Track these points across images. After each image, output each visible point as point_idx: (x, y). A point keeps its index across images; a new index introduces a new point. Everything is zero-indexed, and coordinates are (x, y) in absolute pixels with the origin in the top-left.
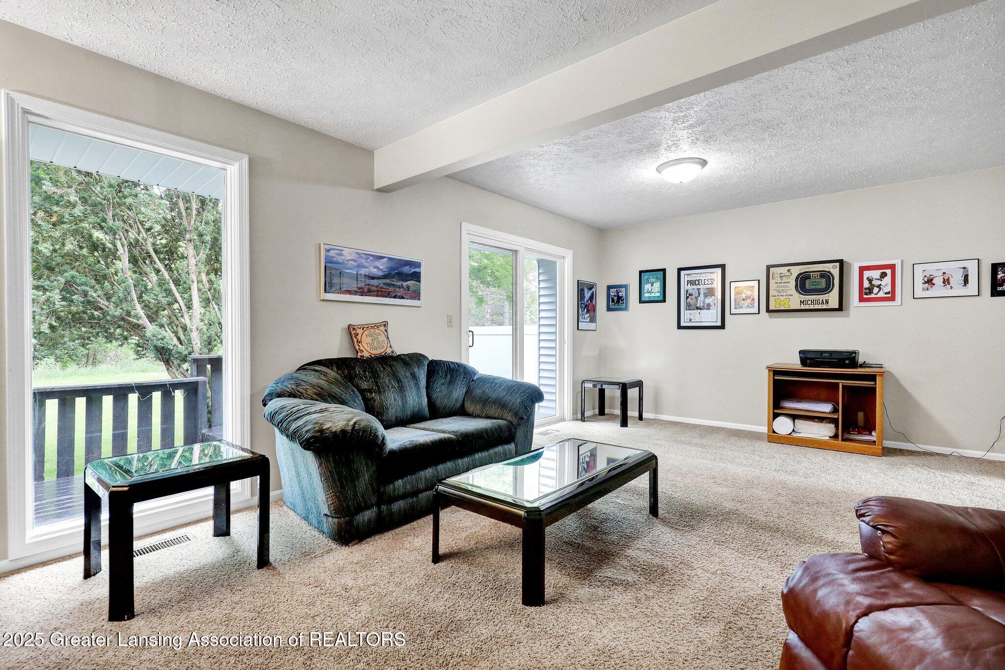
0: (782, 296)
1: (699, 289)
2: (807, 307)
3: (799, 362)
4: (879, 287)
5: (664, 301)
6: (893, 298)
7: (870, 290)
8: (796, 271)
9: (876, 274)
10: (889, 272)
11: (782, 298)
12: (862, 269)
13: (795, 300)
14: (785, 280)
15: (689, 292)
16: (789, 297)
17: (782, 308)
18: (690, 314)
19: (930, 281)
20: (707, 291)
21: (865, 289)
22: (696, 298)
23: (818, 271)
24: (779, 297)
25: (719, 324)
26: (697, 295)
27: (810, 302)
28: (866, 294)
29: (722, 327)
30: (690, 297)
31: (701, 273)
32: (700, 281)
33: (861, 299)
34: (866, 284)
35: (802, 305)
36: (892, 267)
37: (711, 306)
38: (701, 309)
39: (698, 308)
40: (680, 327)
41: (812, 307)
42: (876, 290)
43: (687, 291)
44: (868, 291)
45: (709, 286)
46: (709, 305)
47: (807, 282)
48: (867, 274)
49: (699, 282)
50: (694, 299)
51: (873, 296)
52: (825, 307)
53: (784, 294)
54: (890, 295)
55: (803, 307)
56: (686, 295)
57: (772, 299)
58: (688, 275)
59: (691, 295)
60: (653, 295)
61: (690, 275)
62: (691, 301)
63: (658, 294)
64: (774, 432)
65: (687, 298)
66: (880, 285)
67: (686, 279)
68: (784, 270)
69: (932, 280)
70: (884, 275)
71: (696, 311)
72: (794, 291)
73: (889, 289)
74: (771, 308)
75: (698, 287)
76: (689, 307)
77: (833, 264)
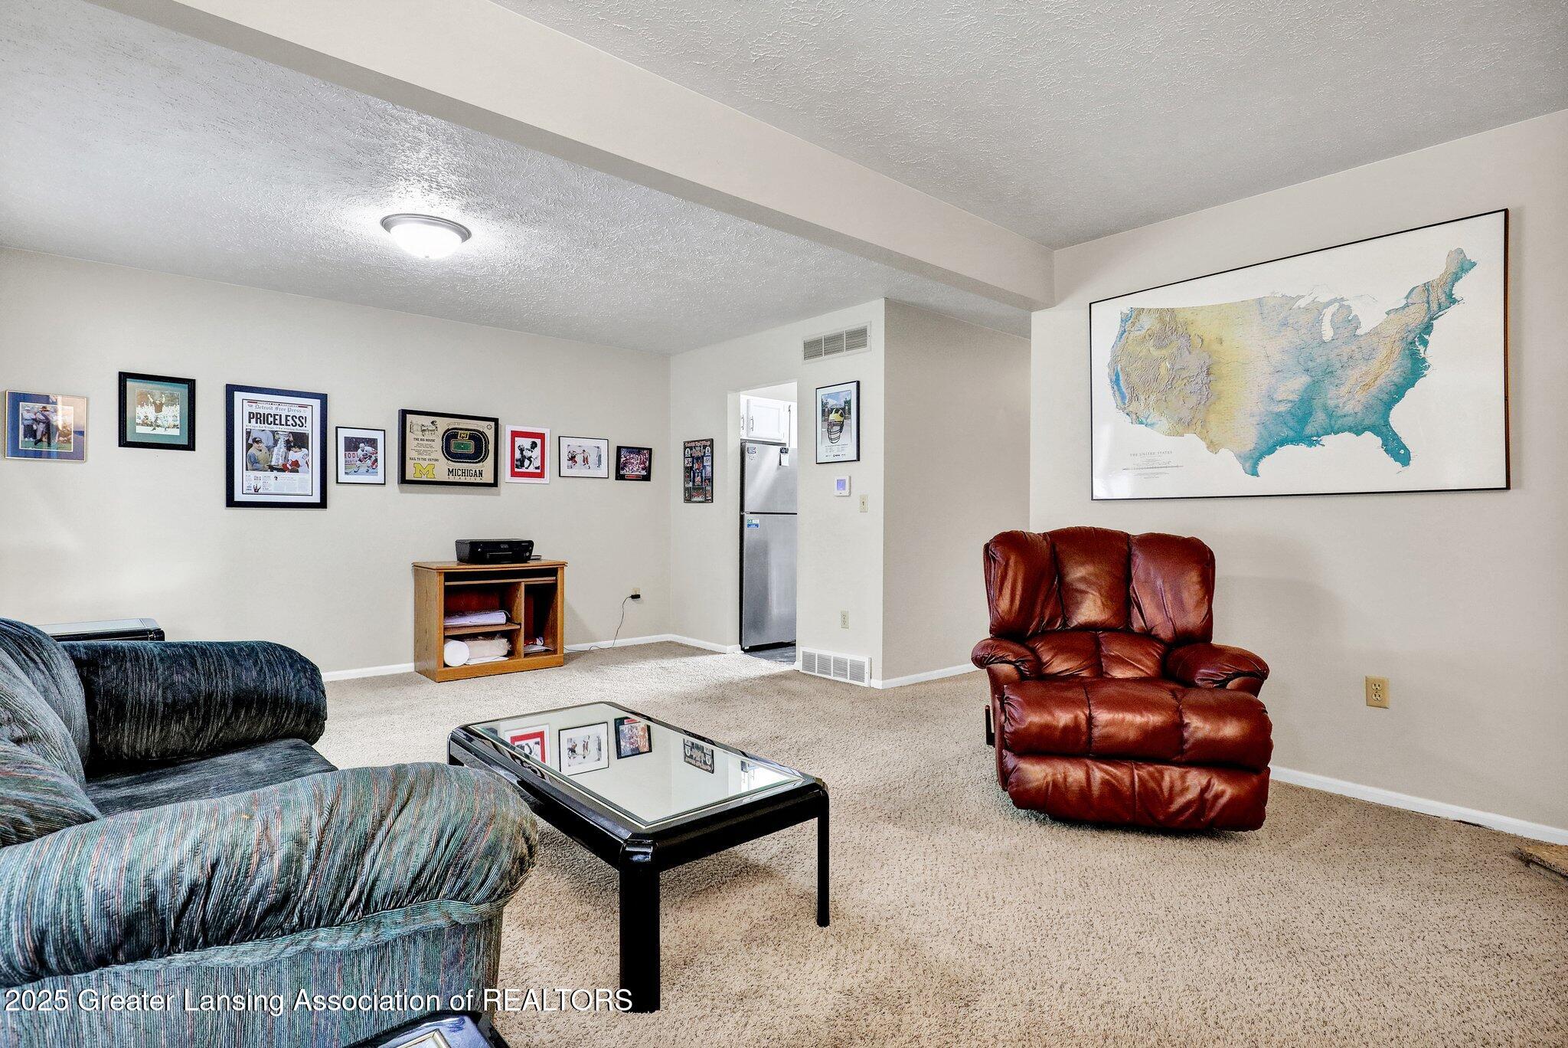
0: (425, 459)
1: (274, 433)
2: (457, 479)
3: (455, 559)
4: (529, 459)
5: (190, 446)
6: (541, 475)
7: (522, 461)
8: (444, 424)
9: (526, 443)
10: (538, 441)
11: (425, 464)
12: (515, 434)
13: (442, 468)
14: (428, 436)
15: (253, 435)
16: (434, 462)
17: (424, 478)
18: (256, 478)
19: (572, 458)
20: (291, 439)
21: (517, 461)
22: (269, 448)
23: (466, 430)
24: (421, 462)
25: (316, 498)
26: (271, 443)
27: (460, 473)
28: (517, 467)
29: (323, 504)
30: (255, 445)
31: (280, 403)
32: (277, 417)
33: (514, 474)
34: (518, 455)
35: (451, 475)
36: (542, 436)
37: (299, 466)
38: (279, 470)
39: (272, 468)
40: (231, 502)
41: (463, 479)
42: (527, 463)
43: (249, 433)
44: (519, 463)
45: (297, 429)
46: (296, 464)
47: (453, 442)
48: (519, 441)
49: (275, 419)
50: (265, 450)
51: (523, 470)
52: (478, 480)
53: (427, 457)
54: (539, 471)
55: (452, 479)
56: (247, 440)
57: (409, 464)
58: (250, 401)
59: (257, 442)
60: (159, 431)
61: (255, 402)
62: (257, 453)
63: (176, 432)
64: (446, 665)
65: (249, 446)
66: (531, 457)
67: (248, 409)
68: (427, 420)
69: (575, 457)
70: (534, 445)
71: (269, 473)
72: (439, 455)
73: (538, 463)
74: (408, 477)
75: (274, 428)
76: (253, 464)
77: (488, 423)
